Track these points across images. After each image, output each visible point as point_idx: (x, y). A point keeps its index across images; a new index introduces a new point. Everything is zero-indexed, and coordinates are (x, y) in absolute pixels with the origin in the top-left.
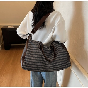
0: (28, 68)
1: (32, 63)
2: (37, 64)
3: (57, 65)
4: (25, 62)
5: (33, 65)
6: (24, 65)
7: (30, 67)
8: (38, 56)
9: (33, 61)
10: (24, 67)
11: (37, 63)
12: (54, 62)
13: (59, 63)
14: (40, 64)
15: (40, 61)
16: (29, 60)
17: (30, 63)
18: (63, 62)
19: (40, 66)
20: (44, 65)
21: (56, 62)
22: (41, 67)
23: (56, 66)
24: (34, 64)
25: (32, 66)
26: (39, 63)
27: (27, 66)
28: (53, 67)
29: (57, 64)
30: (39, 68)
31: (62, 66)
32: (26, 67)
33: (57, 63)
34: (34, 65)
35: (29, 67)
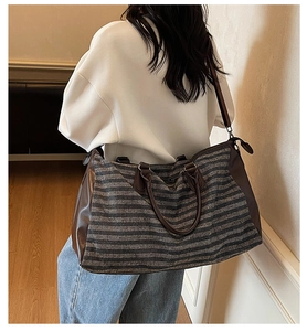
0: (102, 264)
1: (117, 247)
2: (131, 247)
3: (208, 247)
4: (87, 245)
5: (119, 252)
6: (88, 258)
7: (109, 260)
8: (134, 220)
9: (117, 238)
10: (90, 263)
11: (131, 242)
12: (195, 235)
13: (214, 239)
14: (145, 246)
15: (143, 237)
16: (104, 237)
17: (109, 247)
18: (231, 233)
19: (144, 255)
20: (158, 247)
21: (202, 235)
22: (149, 255)
23: (203, 248)
24: (122, 247)
25: (117, 256)
26: (138, 242)
27: (98, 259)
28: (191, 254)
29: (208, 242)
30: (142, 259)
31: (226, 245)
32: (96, 263)
33: (206, 238)
34: (124, 251)
35: (106, 260)
